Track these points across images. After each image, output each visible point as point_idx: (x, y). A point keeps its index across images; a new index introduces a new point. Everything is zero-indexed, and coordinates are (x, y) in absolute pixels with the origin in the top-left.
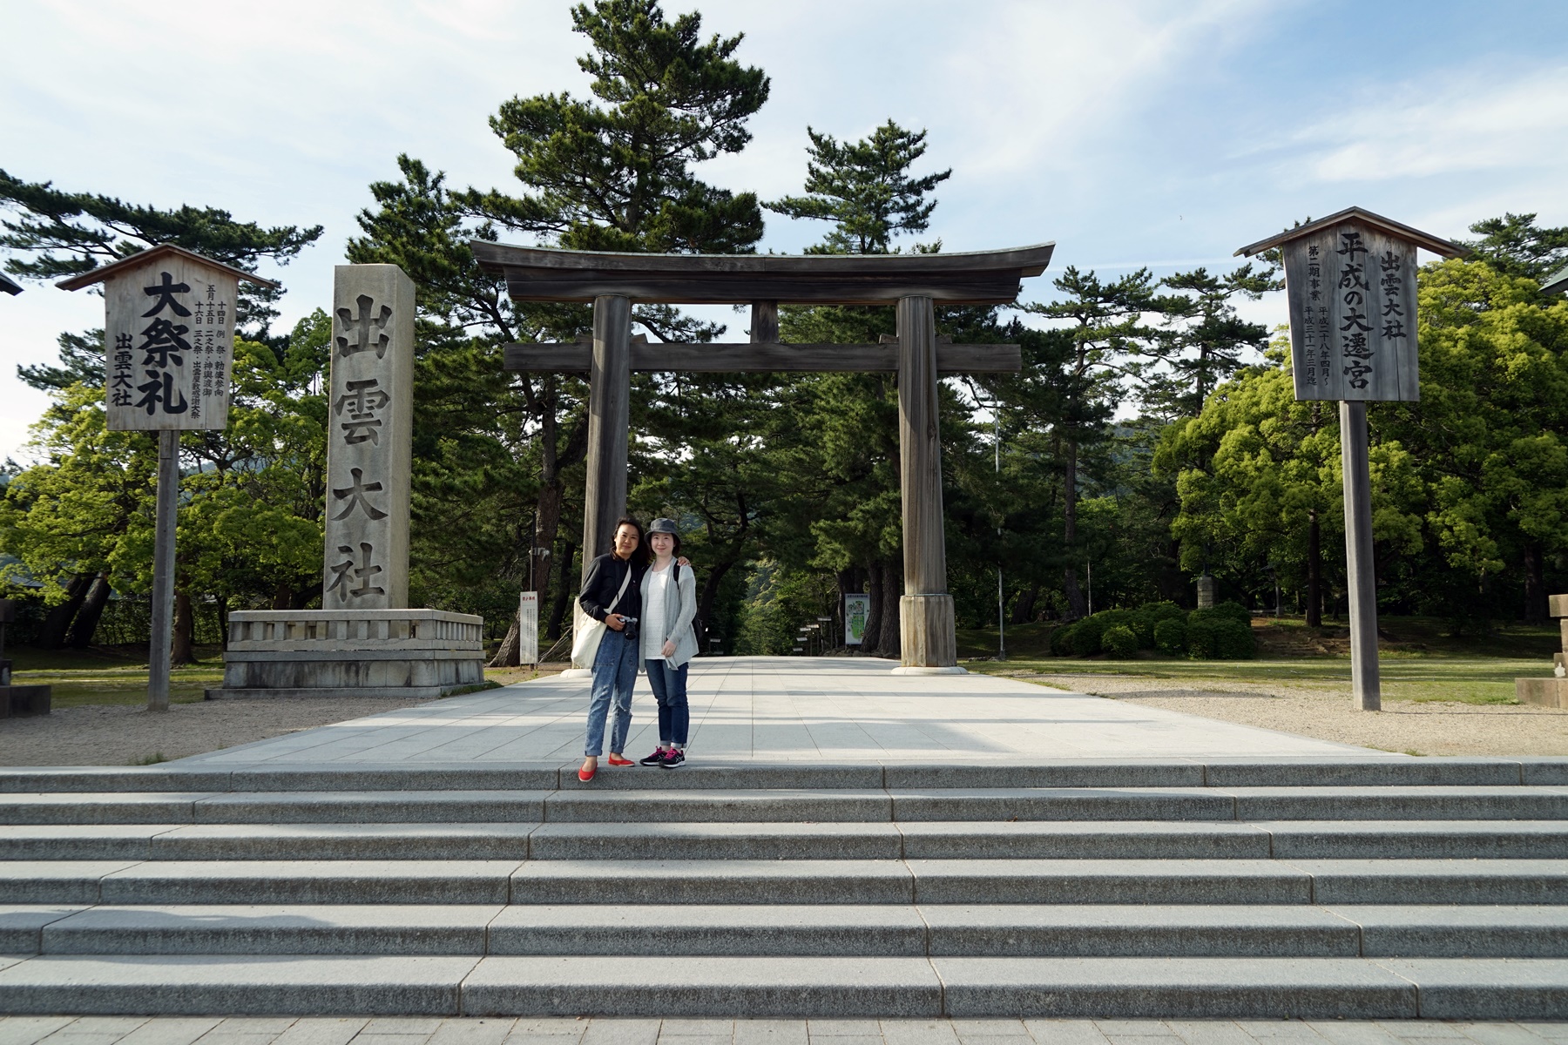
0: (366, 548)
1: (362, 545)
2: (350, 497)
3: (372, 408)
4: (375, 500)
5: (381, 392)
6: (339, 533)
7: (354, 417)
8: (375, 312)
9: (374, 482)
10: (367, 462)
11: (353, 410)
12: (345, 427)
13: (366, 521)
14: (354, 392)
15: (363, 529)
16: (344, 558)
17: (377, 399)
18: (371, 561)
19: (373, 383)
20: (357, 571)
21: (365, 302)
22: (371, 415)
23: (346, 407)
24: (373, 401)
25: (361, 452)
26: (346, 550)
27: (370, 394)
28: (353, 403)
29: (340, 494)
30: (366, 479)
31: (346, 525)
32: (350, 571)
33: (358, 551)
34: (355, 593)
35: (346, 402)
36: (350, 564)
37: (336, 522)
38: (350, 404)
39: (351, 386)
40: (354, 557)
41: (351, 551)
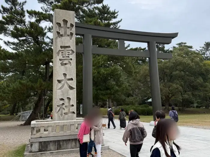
0: (69, 99)
1: (67, 98)
2: (63, 82)
3: (69, 55)
4: (71, 83)
5: (72, 50)
6: (59, 94)
7: (63, 57)
8: (69, 25)
9: (71, 78)
10: (68, 71)
11: (63, 55)
12: (60, 60)
13: (68, 90)
14: (63, 49)
15: (68, 93)
16: (62, 102)
17: (71, 52)
18: (71, 103)
19: (69, 47)
20: (65, 106)
21: (65, 22)
22: (69, 57)
23: (60, 54)
24: (69, 52)
25: (66, 68)
26: (62, 99)
27: (68, 50)
28: (63, 53)
29: (59, 81)
30: (68, 77)
31: (62, 91)
32: (64, 106)
33: (66, 100)
34: (65, 114)
35: (61, 52)
36: (63, 104)
37: (58, 91)
38: (62, 53)
39: (61, 47)
40: (65, 102)
41: (64, 100)
